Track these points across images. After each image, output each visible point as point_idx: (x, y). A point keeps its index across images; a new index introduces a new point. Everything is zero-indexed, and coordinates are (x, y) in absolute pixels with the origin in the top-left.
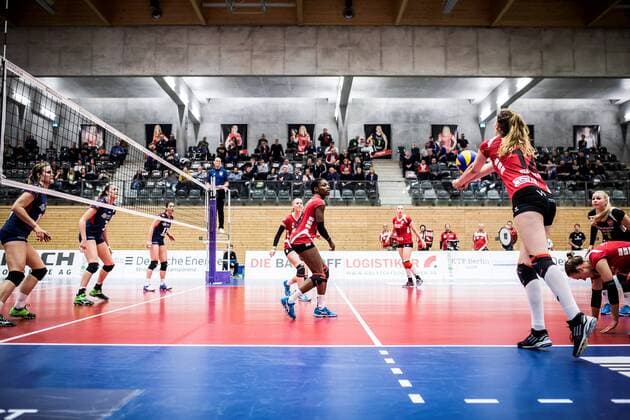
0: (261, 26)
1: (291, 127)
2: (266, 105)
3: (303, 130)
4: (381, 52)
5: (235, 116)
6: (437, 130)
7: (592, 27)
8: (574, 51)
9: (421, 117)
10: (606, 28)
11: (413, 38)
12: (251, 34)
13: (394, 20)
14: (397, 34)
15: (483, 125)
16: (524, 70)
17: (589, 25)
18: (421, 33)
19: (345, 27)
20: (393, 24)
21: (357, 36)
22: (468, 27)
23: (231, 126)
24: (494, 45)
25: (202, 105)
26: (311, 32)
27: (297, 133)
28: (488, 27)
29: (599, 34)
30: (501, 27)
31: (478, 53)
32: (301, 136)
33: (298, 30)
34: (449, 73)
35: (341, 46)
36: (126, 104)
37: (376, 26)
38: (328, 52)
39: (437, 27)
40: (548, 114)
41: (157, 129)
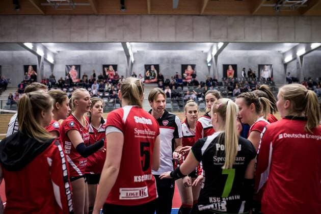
0: (75, 15)
1: (104, 66)
2: (91, 54)
3: (111, 68)
4: (141, 29)
5: (73, 60)
6: (184, 67)
7: (254, 16)
8: (244, 29)
9: (175, 60)
10: (262, 16)
11: (158, 21)
12: (70, 19)
13: (147, 11)
14: (149, 19)
15: (209, 65)
16: (218, 39)
17: (253, 14)
18: (162, 18)
19: (122, 15)
20: (147, 14)
21: (128, 20)
22: (188, 15)
23: (71, 66)
24: (202, 25)
25: (54, 54)
26: (103, 18)
27: (108, 69)
28: (199, 15)
29: (258, 19)
30: (206, 15)
31: (193, 29)
32: (110, 71)
33: (95, 17)
34: (177, 40)
35: (119, 26)
36: (12, 54)
37: (138, 15)
38: (112, 29)
39: (171, 15)
40: (245, 58)
41: (30, 68)
